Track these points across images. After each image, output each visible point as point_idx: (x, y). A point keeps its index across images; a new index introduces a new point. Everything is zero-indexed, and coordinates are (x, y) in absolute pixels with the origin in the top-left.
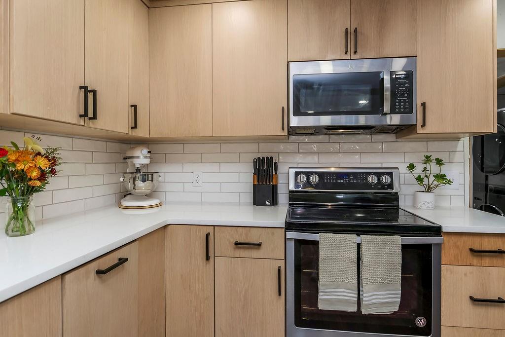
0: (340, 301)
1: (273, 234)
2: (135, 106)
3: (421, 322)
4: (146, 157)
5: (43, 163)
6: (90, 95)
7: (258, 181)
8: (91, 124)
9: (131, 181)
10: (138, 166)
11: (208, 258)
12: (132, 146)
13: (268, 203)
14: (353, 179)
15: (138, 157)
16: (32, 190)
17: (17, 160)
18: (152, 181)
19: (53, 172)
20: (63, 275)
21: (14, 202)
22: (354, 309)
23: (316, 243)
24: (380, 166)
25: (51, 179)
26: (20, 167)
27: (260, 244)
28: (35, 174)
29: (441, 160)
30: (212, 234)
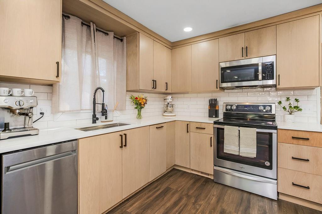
0: (232, 150)
1: (209, 125)
2: (167, 83)
3: (267, 164)
4: (171, 99)
5: (144, 101)
6: (155, 82)
7: (210, 108)
8: (155, 90)
9: (166, 107)
10: (168, 102)
11: (188, 132)
12: (167, 95)
13: (214, 116)
14: (252, 108)
15: (168, 99)
16: (142, 108)
17: (139, 100)
18: (173, 107)
19: (146, 103)
20: (150, 126)
21: (138, 111)
22: (237, 154)
23: (223, 129)
24: (268, 102)
25: (146, 105)
26: (140, 102)
27: (205, 128)
28: (143, 103)
29: (298, 100)
30: (189, 124)
